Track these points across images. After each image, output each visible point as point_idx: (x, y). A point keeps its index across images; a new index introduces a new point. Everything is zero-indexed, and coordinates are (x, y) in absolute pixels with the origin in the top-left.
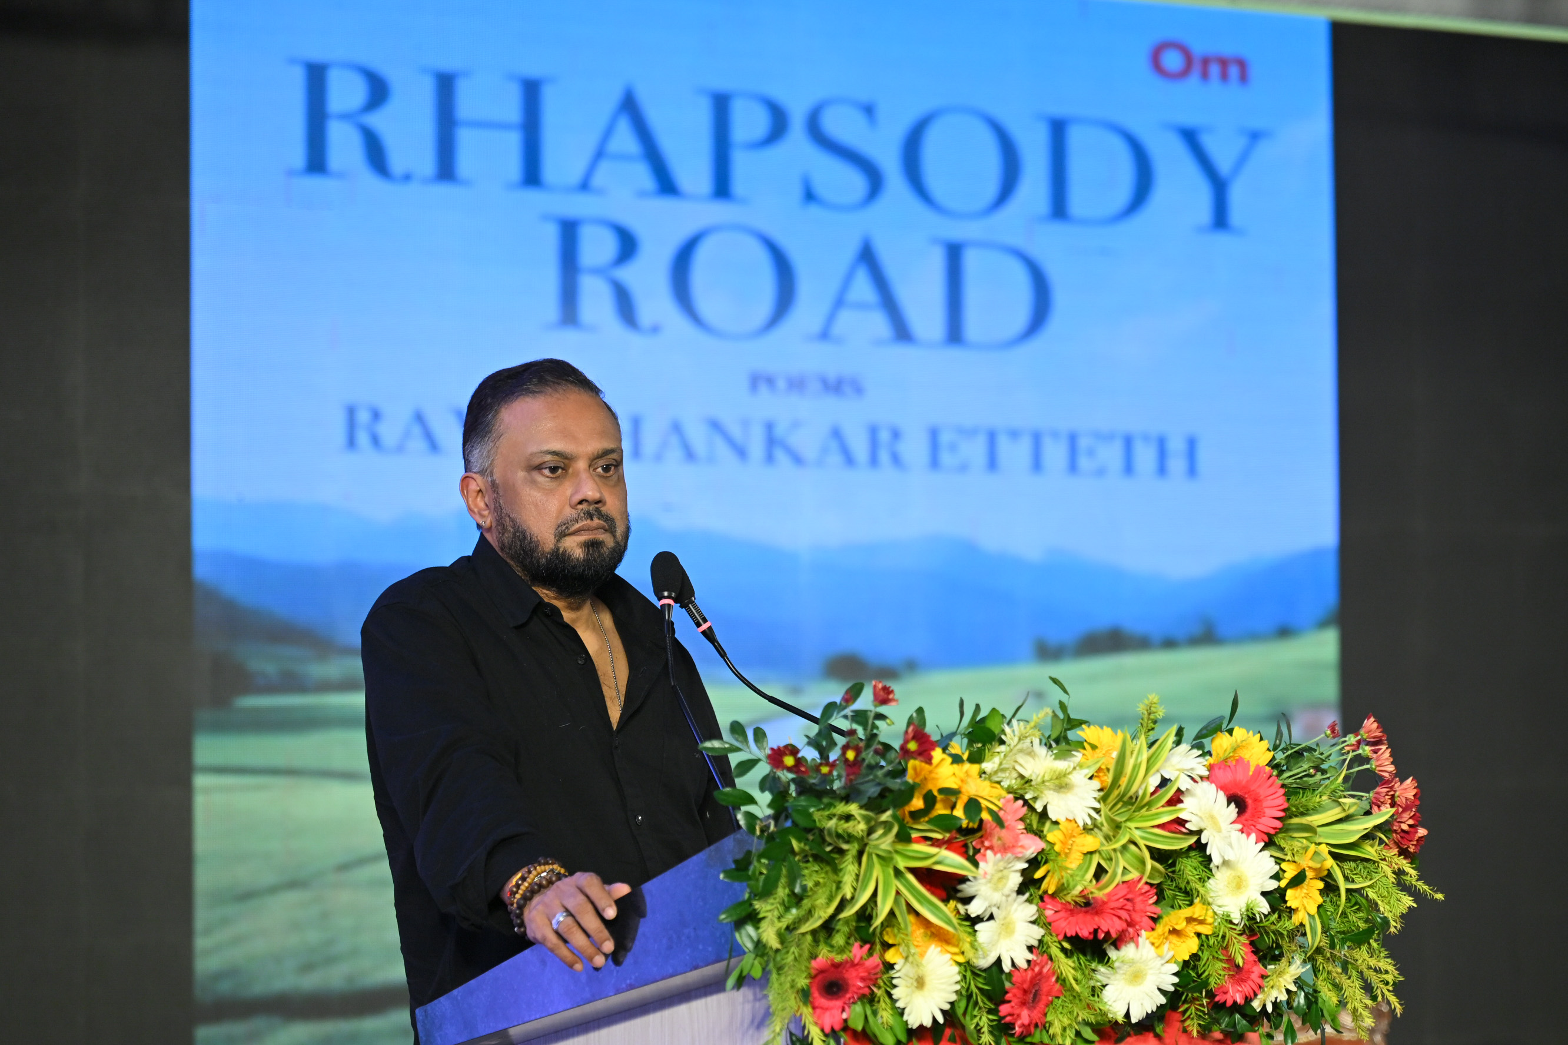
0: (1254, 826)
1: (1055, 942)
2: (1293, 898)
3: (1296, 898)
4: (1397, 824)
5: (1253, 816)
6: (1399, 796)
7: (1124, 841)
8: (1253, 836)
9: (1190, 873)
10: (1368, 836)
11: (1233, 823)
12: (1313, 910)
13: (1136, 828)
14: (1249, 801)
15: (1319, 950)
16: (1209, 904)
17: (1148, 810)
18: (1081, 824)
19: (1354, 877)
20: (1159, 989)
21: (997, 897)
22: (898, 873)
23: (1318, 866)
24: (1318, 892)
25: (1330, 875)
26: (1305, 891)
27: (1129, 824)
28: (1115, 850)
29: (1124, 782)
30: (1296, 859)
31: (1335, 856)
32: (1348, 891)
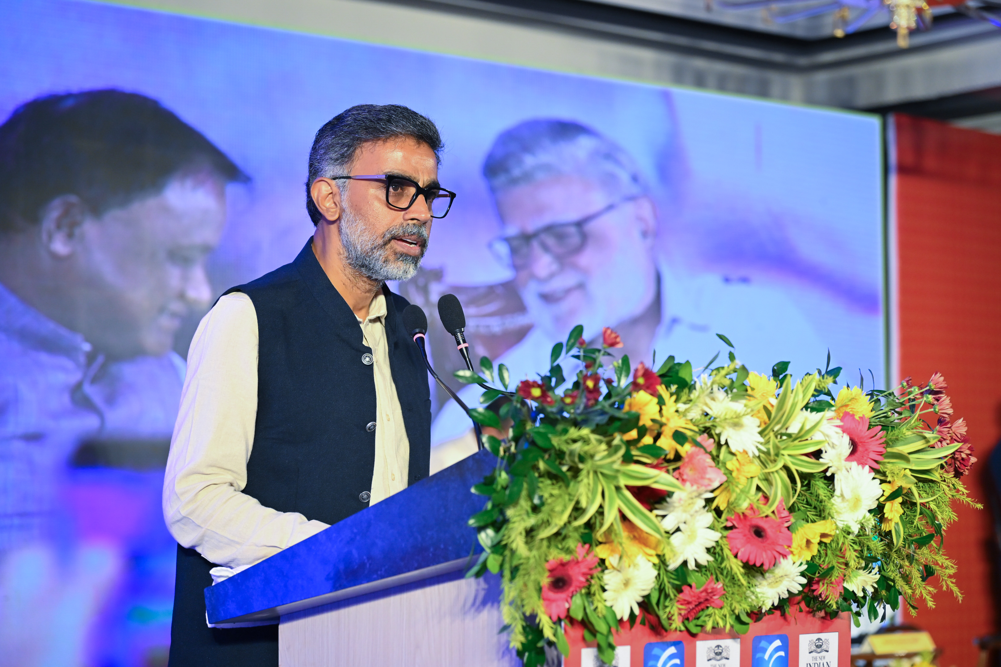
3: (889, 511)
4: (958, 453)
6: (954, 433)
7: (780, 465)
9: (819, 493)
12: (898, 520)
13: (789, 455)
17: (799, 441)
18: (751, 455)
22: (618, 488)
24: (899, 505)
26: (895, 505)
27: (784, 452)
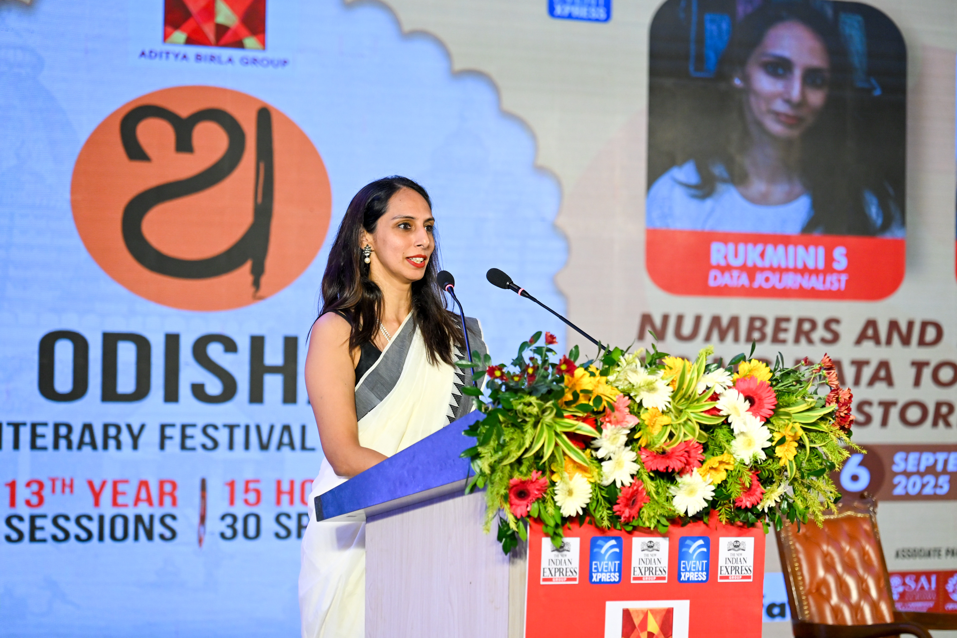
0: (759, 413)
1: (645, 472)
2: (779, 451)
3: (781, 452)
4: (838, 413)
5: (758, 407)
6: (841, 398)
7: (684, 419)
8: (759, 418)
9: (722, 437)
10: (823, 419)
11: (747, 411)
12: (792, 458)
13: (691, 413)
14: (756, 400)
15: (795, 479)
16: (732, 454)
17: (697, 403)
18: (661, 410)
19: (815, 440)
20: (704, 499)
21: (613, 448)
22: (557, 434)
23: (793, 434)
24: (795, 449)
25: (801, 439)
26: (786, 448)
27: (687, 410)
28: (679, 424)
29: (685, 387)
30: (781, 430)
31: (804, 429)
32: (811, 448)
